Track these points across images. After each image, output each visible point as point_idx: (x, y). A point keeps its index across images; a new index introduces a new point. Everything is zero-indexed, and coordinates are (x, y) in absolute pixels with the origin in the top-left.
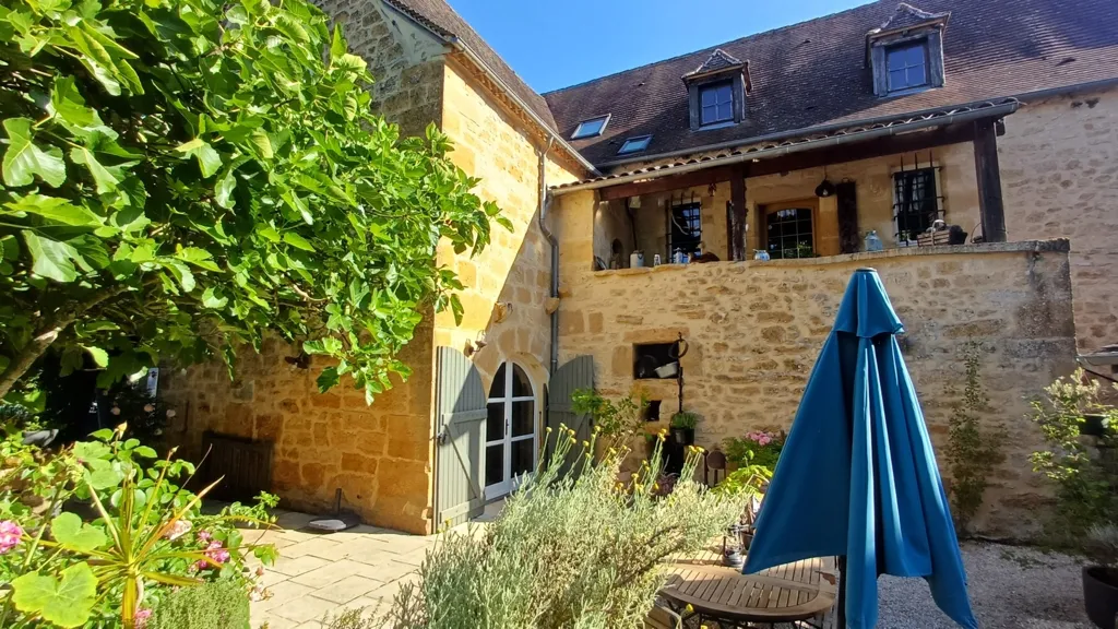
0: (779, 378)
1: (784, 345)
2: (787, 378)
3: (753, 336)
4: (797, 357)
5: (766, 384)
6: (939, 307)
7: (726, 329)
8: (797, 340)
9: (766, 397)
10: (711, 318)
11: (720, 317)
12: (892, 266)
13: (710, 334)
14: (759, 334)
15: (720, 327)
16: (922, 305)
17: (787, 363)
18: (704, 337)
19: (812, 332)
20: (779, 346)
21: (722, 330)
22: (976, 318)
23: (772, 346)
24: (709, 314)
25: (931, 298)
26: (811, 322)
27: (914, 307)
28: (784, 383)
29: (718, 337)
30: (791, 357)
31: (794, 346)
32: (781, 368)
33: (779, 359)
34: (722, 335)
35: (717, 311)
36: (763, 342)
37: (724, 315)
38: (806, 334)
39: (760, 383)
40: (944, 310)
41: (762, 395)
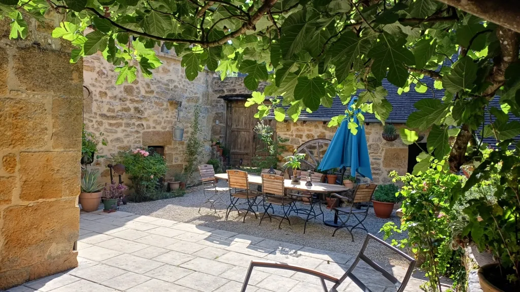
0: (132, 117)
1: (134, 98)
2: (135, 117)
3: (120, 90)
4: (139, 105)
5: (125, 121)
6: (186, 88)
7: (107, 82)
8: (139, 96)
9: (125, 129)
10: (98, 73)
11: (104, 74)
12: (174, 64)
13: (98, 84)
14: (122, 89)
15: (103, 80)
16: (181, 86)
17: (136, 109)
18: (94, 86)
19: (147, 92)
20: (132, 98)
21: (105, 83)
22: (194, 95)
23: (129, 97)
24: (97, 70)
25: (184, 83)
26: (145, 86)
27: (179, 87)
28: (134, 121)
29: (102, 87)
30: (136, 105)
31: (138, 99)
32: (132, 110)
33: (131, 106)
34: (104, 86)
35: (102, 68)
36: (125, 95)
37: (106, 72)
38: (143, 93)
39: (123, 120)
40: (186, 90)
41: (123, 128)
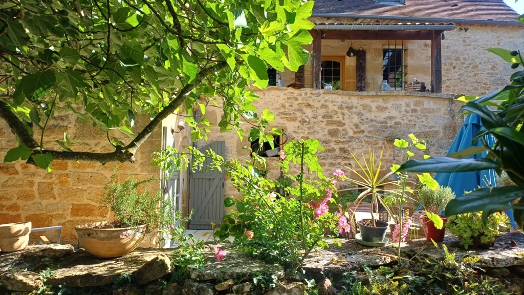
0: (336, 157)
1: (339, 139)
2: (340, 157)
3: (323, 133)
4: (346, 146)
5: (329, 161)
6: (413, 123)
7: (309, 128)
8: (346, 137)
9: (329, 168)
10: (300, 121)
11: (306, 122)
12: (394, 100)
13: (300, 131)
14: (326, 132)
15: (305, 127)
16: (406, 121)
17: (342, 150)
18: (296, 132)
19: (355, 132)
20: (337, 139)
21: (306, 129)
22: (428, 130)
23: (334, 139)
24: (300, 119)
25: (410, 118)
26: (354, 128)
27: (402, 122)
28: (339, 161)
29: (304, 133)
30: (343, 146)
31: (345, 140)
32: (338, 151)
33: (336, 147)
34: (306, 132)
35: (304, 117)
36: (329, 137)
37: (308, 120)
38: (351, 133)
39: (326, 160)
40: (415, 125)
41: (327, 167)
